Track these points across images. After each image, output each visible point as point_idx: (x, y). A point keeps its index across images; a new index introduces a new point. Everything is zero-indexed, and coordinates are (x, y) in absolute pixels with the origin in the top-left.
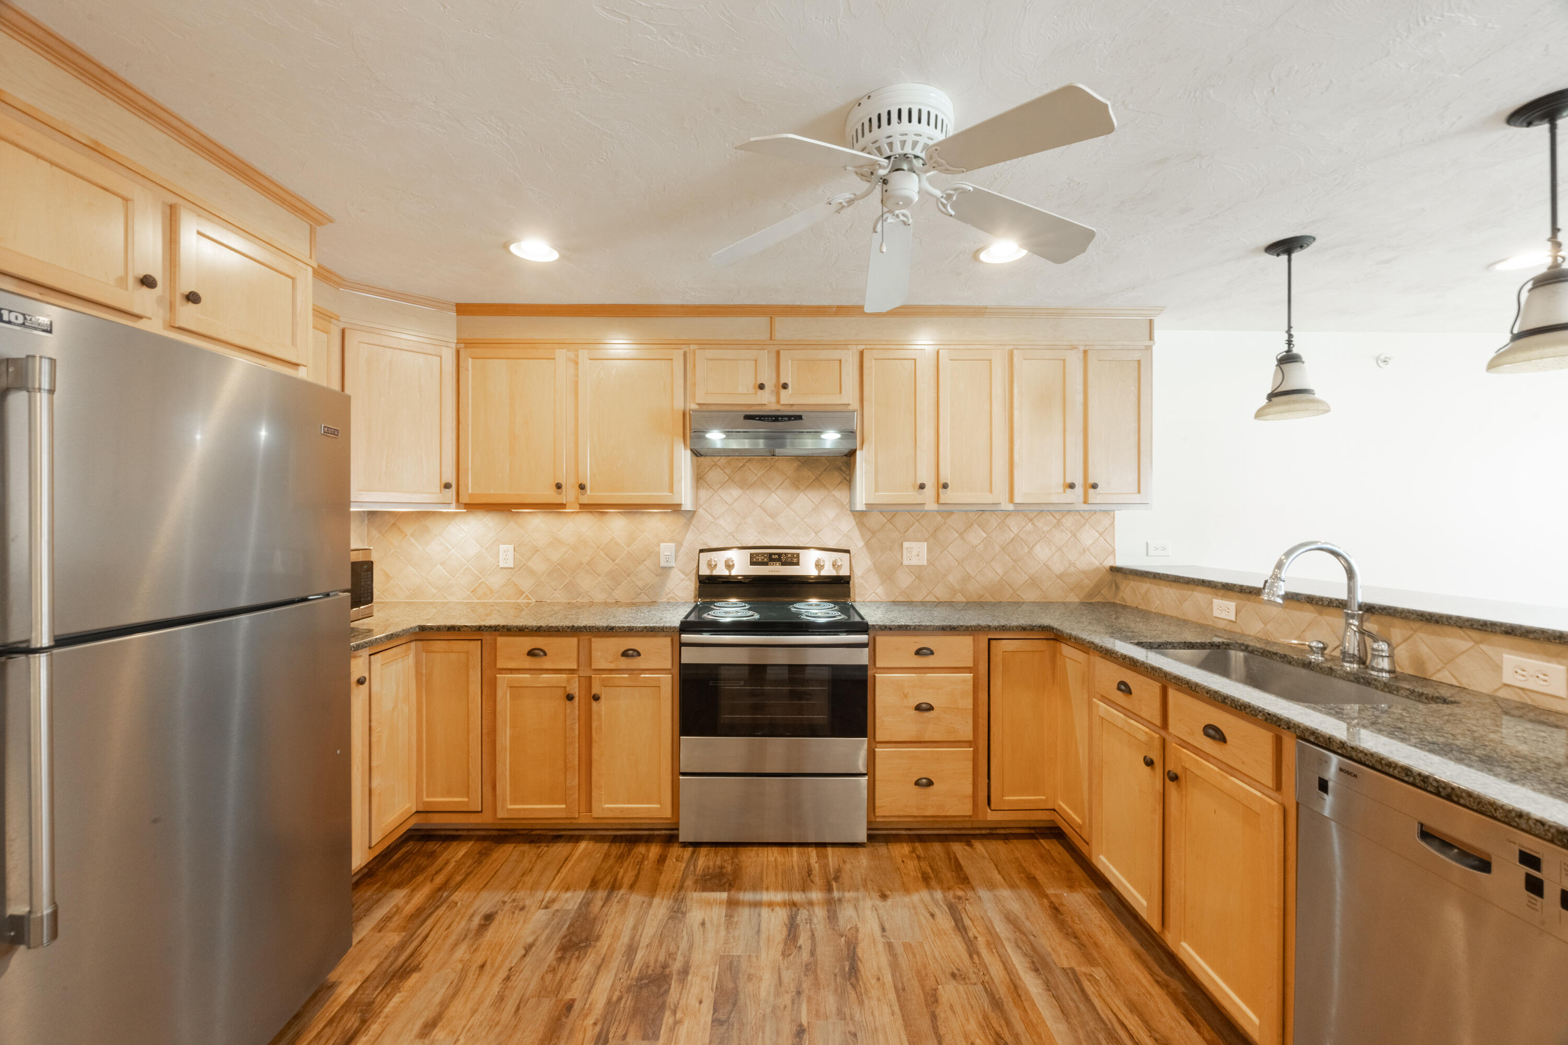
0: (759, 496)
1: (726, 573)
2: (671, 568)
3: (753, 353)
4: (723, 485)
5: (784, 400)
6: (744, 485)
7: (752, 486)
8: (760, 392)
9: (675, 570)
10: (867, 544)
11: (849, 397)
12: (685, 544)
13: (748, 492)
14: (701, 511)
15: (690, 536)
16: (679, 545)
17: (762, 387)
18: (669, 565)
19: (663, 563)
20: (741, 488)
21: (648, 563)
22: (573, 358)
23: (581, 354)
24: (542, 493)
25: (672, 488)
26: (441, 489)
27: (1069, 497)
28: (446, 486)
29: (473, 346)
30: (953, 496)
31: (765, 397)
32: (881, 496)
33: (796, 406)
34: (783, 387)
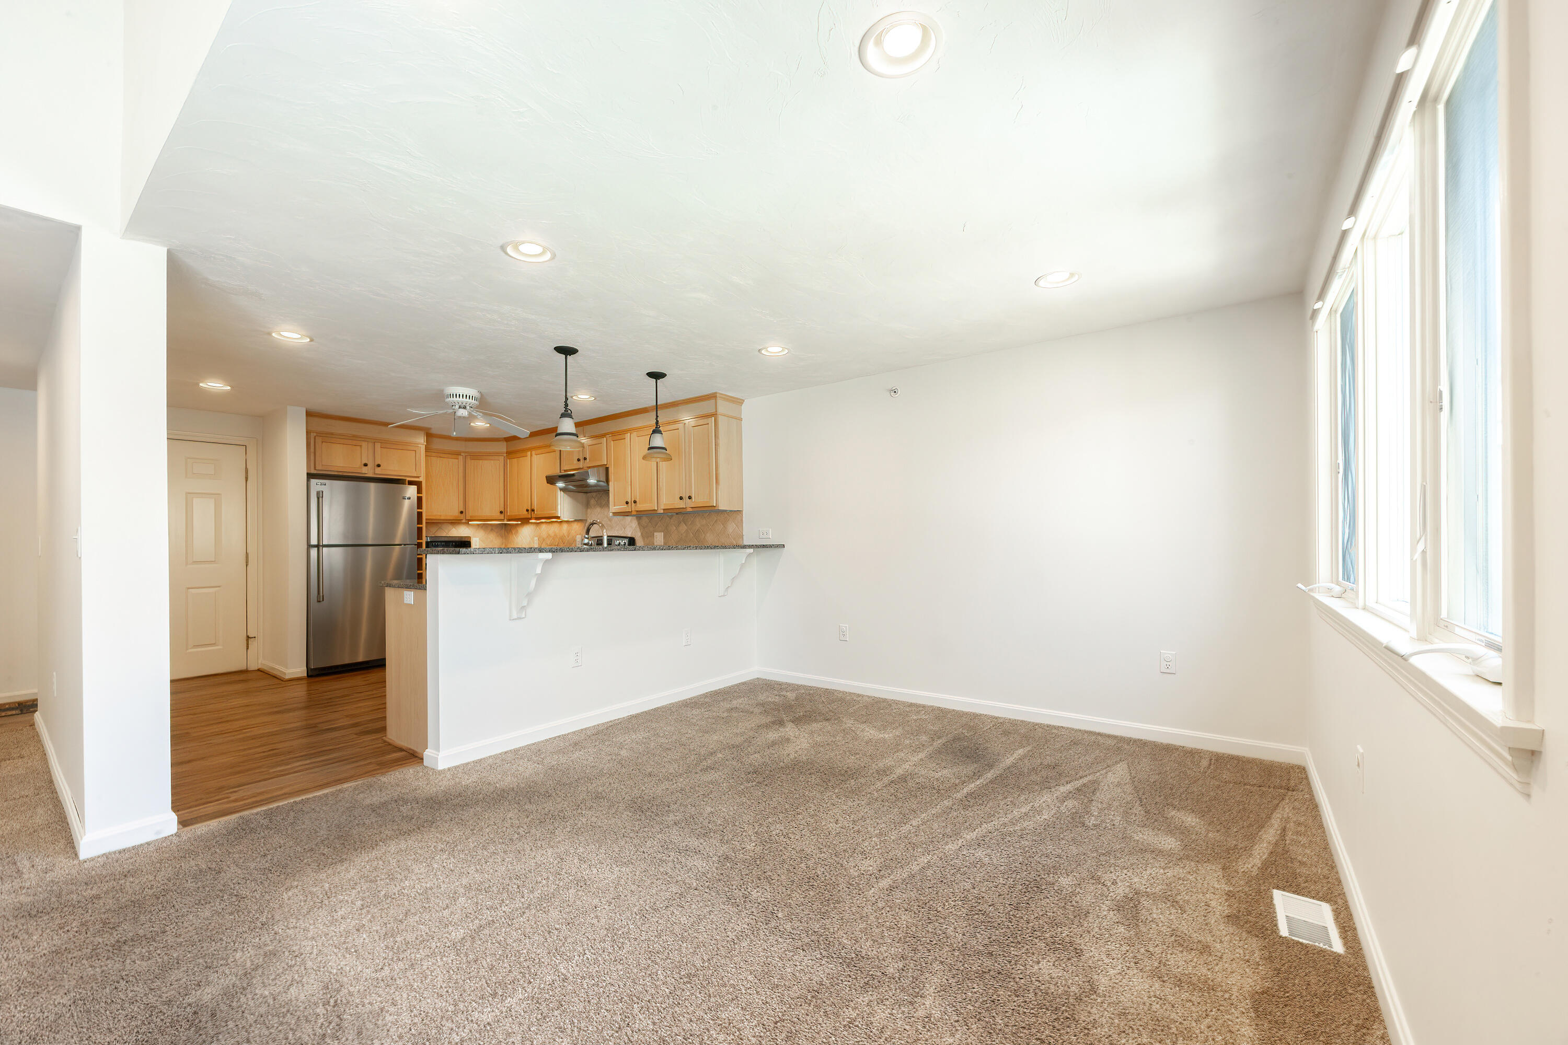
5: (586, 465)
8: (579, 462)
10: (642, 535)
11: (603, 460)
17: (579, 460)
20: (600, 507)
22: (531, 455)
23: (534, 452)
24: (524, 514)
25: (556, 509)
26: (499, 514)
27: (681, 504)
28: (501, 512)
29: (510, 454)
30: (640, 506)
31: (581, 465)
32: (616, 509)
33: (589, 467)
34: (585, 459)
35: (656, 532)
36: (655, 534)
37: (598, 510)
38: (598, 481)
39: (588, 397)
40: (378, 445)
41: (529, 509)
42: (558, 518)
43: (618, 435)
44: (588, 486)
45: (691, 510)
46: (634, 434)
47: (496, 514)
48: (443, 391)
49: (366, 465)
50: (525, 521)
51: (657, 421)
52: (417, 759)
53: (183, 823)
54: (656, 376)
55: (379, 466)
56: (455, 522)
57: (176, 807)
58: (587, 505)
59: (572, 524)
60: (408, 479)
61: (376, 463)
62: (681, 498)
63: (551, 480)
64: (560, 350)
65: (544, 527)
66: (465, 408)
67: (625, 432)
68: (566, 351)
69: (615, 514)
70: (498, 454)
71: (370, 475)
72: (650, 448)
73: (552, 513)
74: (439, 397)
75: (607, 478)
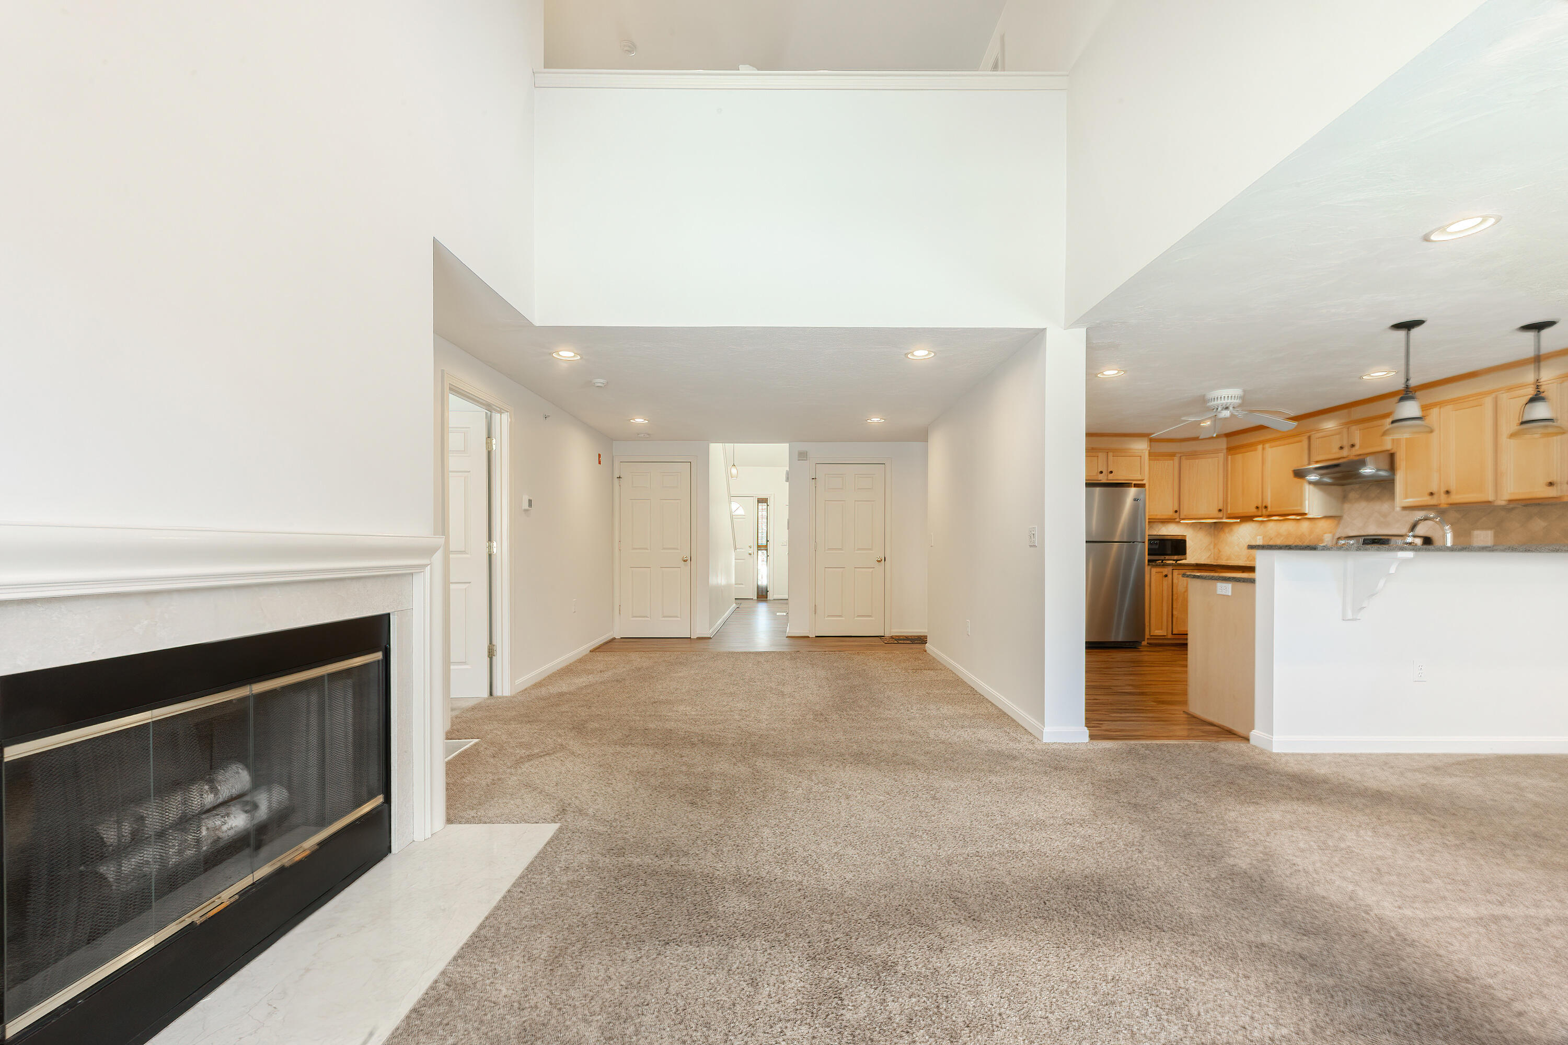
0: (1377, 506)
3: (1339, 431)
4: (1356, 501)
5: (1352, 453)
7: (1373, 499)
8: (1342, 452)
11: (1388, 446)
12: (1337, 534)
13: (1370, 504)
14: (1345, 517)
15: (1339, 530)
16: (1334, 535)
17: (1341, 448)
20: (1367, 501)
22: (1263, 449)
23: (1267, 446)
24: (1252, 510)
25: (1302, 504)
26: (1217, 512)
27: (1549, 493)
28: (1220, 510)
29: (1231, 450)
30: (1456, 498)
31: (1345, 453)
32: (1410, 501)
33: (1360, 455)
34: (1353, 446)
35: (1478, 529)
36: (1474, 532)
37: (1363, 504)
38: (1378, 470)
39: (1386, 375)
40: (1111, 454)
41: (1260, 505)
42: (1306, 514)
44: (1359, 476)
46: (1449, 407)
47: (1215, 513)
48: (1204, 396)
49: (1101, 472)
50: (1247, 518)
52: (1235, 736)
54: (1539, 327)
55: (1111, 472)
56: (1165, 521)
57: (1089, 722)
58: (1344, 498)
59: (1317, 521)
60: (1134, 482)
61: (1109, 470)
62: (1550, 485)
63: (1299, 474)
64: (1398, 326)
65: (1271, 525)
66: (1227, 408)
67: (1430, 406)
68: (1408, 326)
69: (1405, 508)
70: (1216, 451)
71: (1104, 481)
72: (1523, 423)
73: (1297, 509)
74: (1202, 403)
75: (1392, 467)
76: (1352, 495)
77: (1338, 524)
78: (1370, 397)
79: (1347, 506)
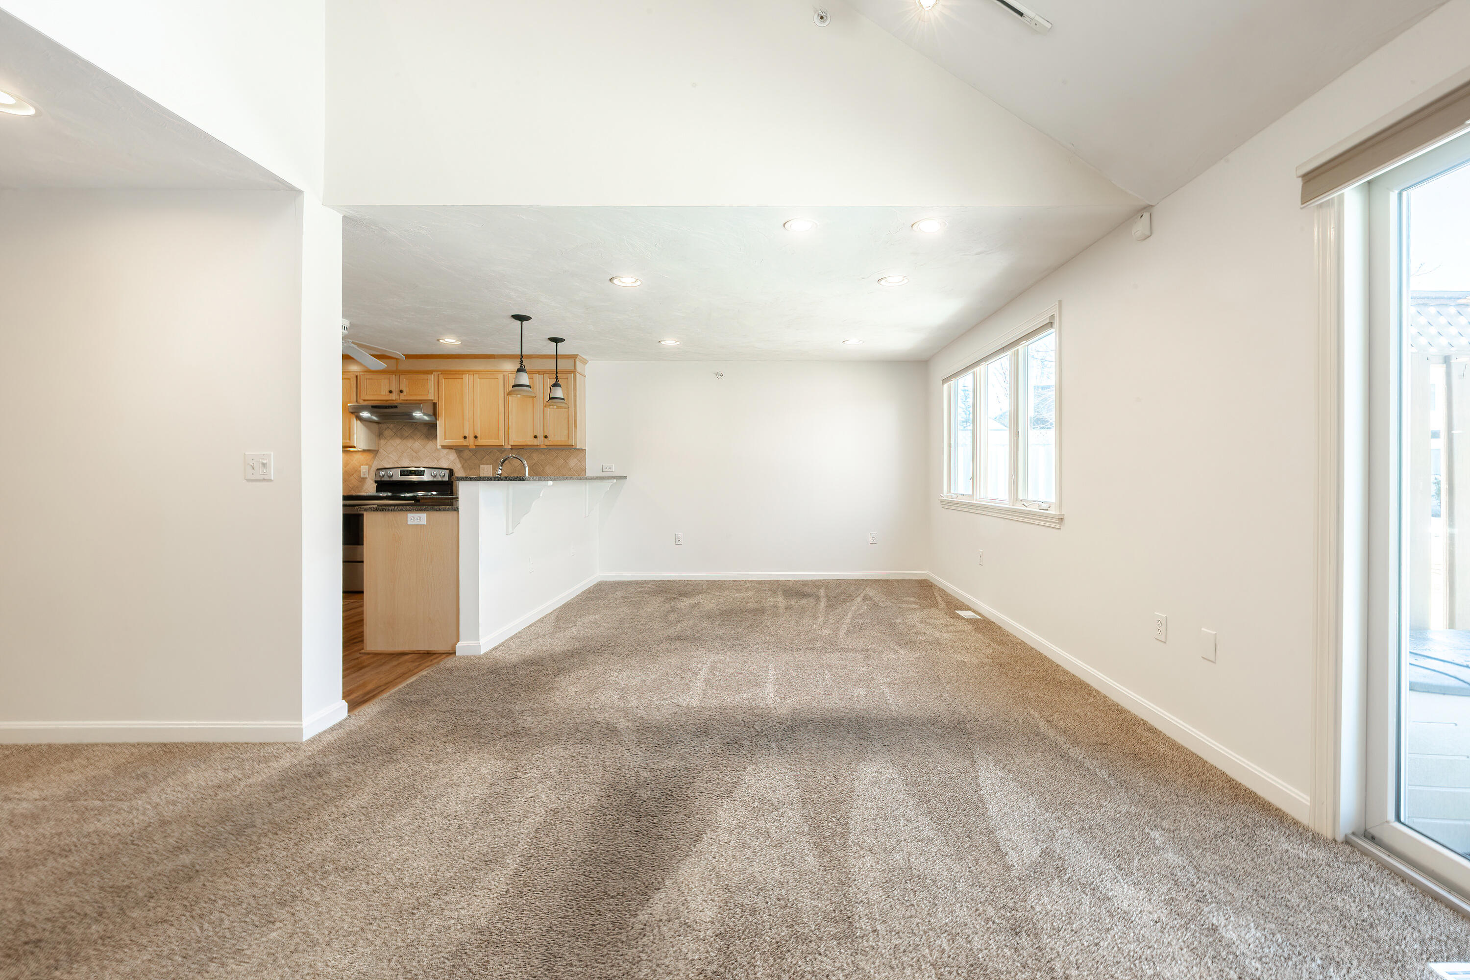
0: (409, 443)
1: (388, 479)
2: (366, 478)
3: (387, 376)
4: (392, 437)
5: (402, 398)
6: (402, 437)
7: (406, 438)
8: (391, 394)
9: (369, 479)
10: (463, 466)
11: (432, 396)
12: (373, 466)
13: (404, 441)
14: (381, 450)
15: (376, 462)
16: (370, 467)
17: (391, 392)
18: (365, 476)
19: (362, 476)
20: (401, 438)
21: (355, 475)
27: (536, 442)
30: (481, 442)
31: (394, 397)
32: (447, 442)
33: (407, 400)
34: (401, 391)
35: (483, 464)
36: (481, 466)
37: (398, 441)
38: (425, 415)
39: (454, 341)
42: (355, 447)
43: (456, 374)
44: (412, 418)
45: (545, 447)
46: (476, 376)
51: (557, 376)
53: (353, 705)
54: (556, 340)
58: (380, 435)
62: (535, 437)
63: (355, 410)
64: (514, 318)
67: (463, 372)
68: (522, 318)
69: (443, 447)
75: (435, 414)
76: (387, 433)
77: (374, 457)
78: (429, 353)
79: (382, 442)
